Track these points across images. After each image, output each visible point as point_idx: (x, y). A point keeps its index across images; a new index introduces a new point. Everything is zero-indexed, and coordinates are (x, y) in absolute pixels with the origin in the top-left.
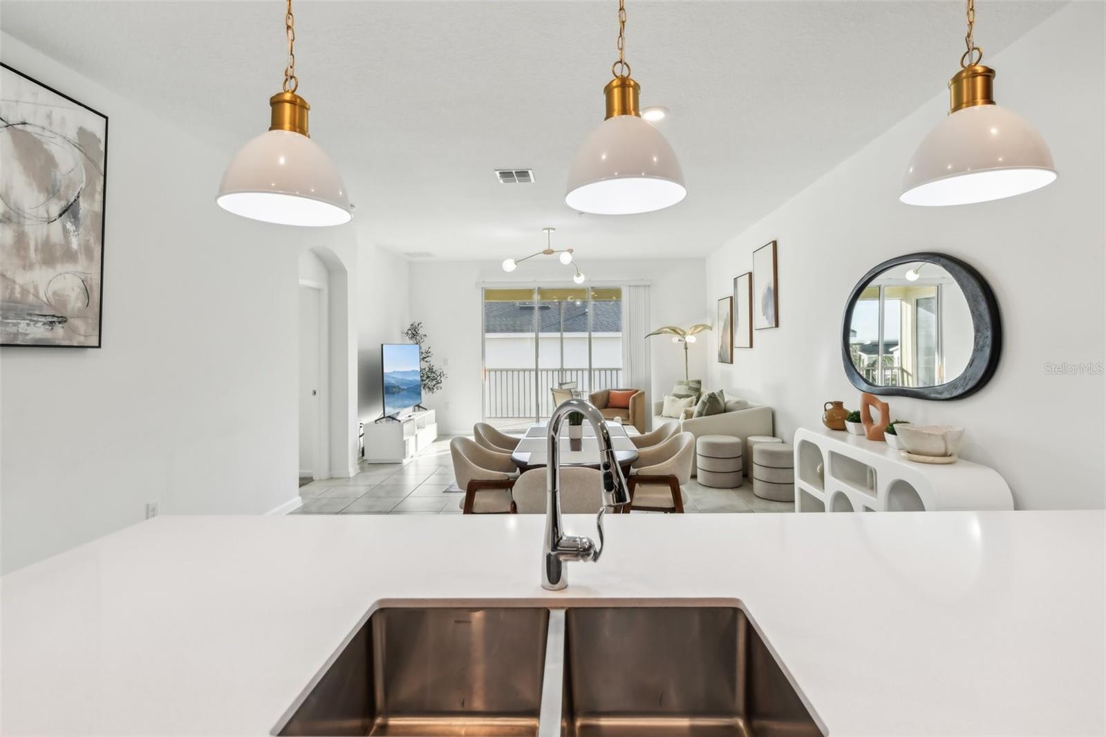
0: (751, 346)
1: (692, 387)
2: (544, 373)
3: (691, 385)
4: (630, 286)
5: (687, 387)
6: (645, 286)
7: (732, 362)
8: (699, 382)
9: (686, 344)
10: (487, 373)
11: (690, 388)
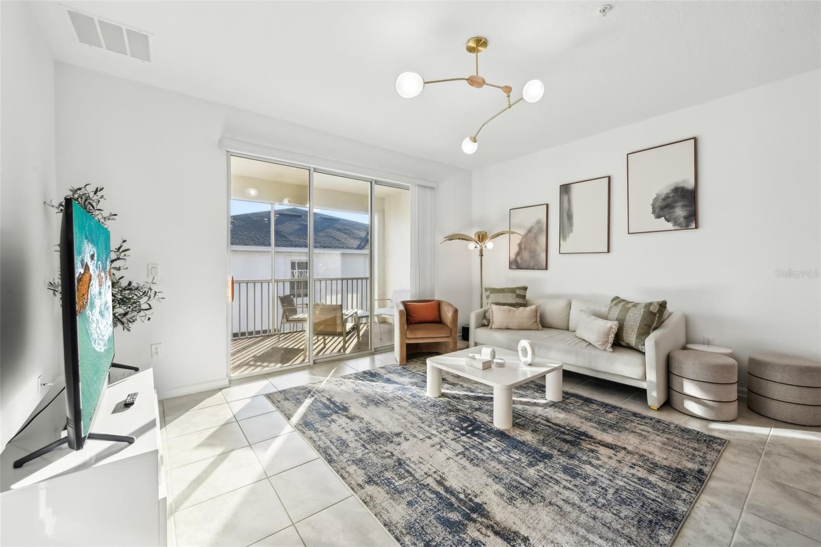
0: (609, 251)
1: (519, 295)
2: (318, 283)
3: (518, 292)
4: (419, 185)
5: (514, 295)
6: (431, 188)
7: (546, 268)
8: (525, 289)
9: (481, 251)
10: (236, 286)
11: (518, 296)
